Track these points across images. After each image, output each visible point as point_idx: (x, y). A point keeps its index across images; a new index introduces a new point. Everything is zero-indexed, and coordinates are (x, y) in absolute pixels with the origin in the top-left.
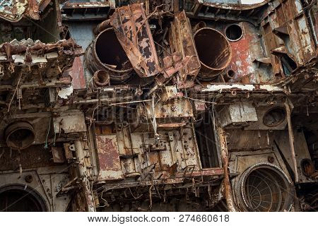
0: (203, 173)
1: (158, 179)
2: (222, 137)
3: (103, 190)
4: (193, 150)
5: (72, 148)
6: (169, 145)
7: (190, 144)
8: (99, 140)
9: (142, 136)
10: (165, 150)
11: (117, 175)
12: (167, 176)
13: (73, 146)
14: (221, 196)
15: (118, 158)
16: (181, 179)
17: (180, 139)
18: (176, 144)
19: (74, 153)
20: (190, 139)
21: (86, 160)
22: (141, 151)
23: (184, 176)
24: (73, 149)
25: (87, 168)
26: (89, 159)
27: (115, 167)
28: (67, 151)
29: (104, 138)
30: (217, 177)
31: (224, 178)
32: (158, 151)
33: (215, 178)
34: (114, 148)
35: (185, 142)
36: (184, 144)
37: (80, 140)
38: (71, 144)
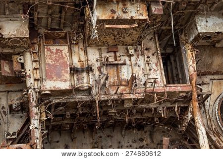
0: (168, 89)
1: (116, 93)
2: (189, 53)
3: (50, 102)
4: (156, 65)
5: (20, 59)
6: (130, 60)
7: (154, 60)
8: (48, 51)
9: (100, 50)
10: (124, 64)
11: (64, 86)
12: (125, 90)
13: (22, 57)
14: (190, 116)
15: (69, 69)
16: (142, 94)
17: (142, 54)
18: (137, 59)
19: (23, 65)
20: (153, 55)
21: (35, 71)
22: (97, 65)
23: (145, 92)
24: (22, 61)
25: (35, 80)
26: (38, 71)
27: (64, 78)
28: (15, 63)
29: (54, 48)
30: (184, 94)
31: (192, 95)
32: (117, 65)
33: (181, 95)
34: (64, 58)
35: (148, 57)
36: (146, 59)
37: (30, 52)
38: (21, 56)
